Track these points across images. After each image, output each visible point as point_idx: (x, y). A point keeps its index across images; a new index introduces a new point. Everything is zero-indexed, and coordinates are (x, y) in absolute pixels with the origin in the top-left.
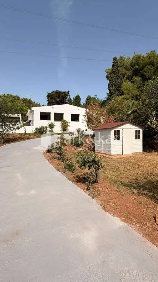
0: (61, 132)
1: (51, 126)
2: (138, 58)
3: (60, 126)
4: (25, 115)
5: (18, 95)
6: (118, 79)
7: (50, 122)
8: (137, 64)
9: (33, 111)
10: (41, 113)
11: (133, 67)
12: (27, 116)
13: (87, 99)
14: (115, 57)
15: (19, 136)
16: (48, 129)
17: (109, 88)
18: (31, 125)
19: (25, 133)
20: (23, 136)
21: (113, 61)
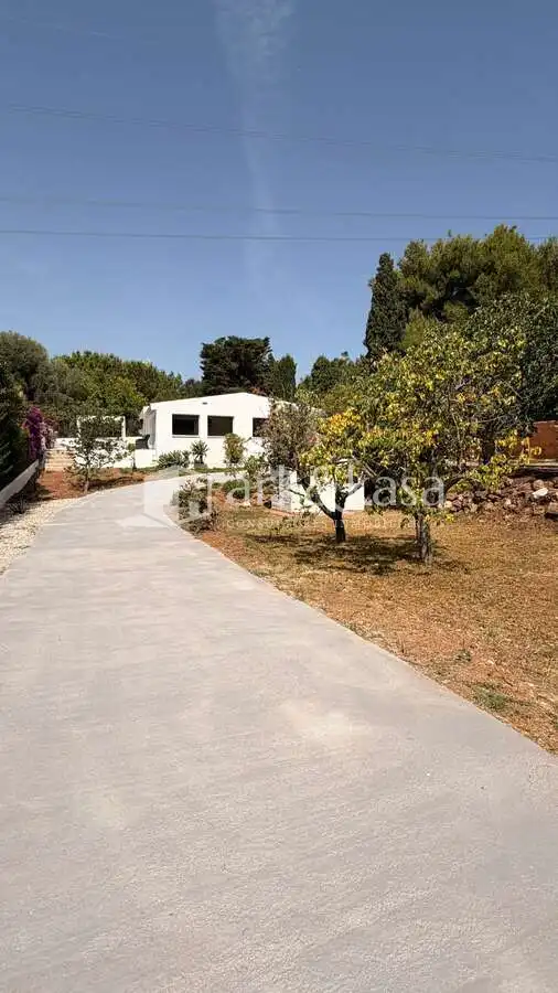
0: (225, 466)
1: (199, 450)
2: (459, 249)
3: (225, 451)
4: (136, 417)
5: (115, 355)
6: (390, 316)
7: (198, 440)
8: (458, 267)
9: (154, 411)
10: (174, 416)
11: (445, 273)
12: (142, 420)
13: (316, 367)
14: (385, 255)
15: (120, 475)
16: (192, 458)
17: (366, 343)
18: (150, 446)
19: (134, 468)
20: (128, 475)
21: (379, 266)
